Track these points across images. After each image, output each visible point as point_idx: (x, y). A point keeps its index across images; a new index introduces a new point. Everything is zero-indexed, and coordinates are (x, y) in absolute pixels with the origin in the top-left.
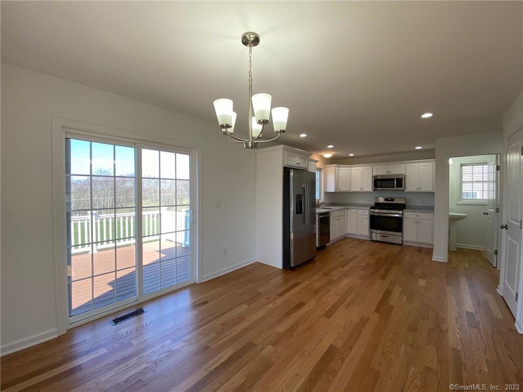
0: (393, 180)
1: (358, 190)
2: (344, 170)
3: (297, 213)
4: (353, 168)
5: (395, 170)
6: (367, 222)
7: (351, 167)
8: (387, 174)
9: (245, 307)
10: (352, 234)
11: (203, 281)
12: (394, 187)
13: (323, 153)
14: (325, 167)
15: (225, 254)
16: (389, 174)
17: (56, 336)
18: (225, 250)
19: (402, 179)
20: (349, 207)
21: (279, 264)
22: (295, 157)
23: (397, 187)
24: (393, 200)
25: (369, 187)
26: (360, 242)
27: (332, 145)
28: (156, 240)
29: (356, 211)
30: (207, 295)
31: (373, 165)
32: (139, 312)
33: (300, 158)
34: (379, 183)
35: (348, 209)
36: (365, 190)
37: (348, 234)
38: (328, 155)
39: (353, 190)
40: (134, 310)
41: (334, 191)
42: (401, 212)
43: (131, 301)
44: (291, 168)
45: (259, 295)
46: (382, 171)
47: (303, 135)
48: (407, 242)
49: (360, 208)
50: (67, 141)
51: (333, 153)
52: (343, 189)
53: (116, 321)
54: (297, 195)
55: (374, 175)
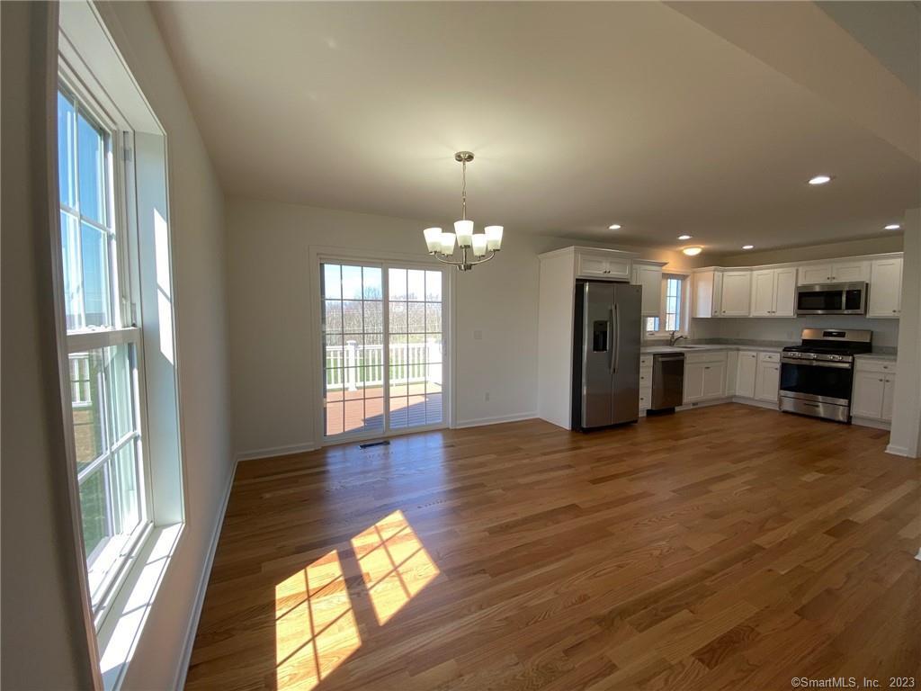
0: (839, 294)
1: (764, 313)
2: (735, 278)
3: (595, 349)
4: (755, 273)
5: (846, 273)
6: (775, 377)
7: (752, 270)
8: (828, 282)
9: (494, 456)
10: (744, 398)
11: (458, 427)
12: (840, 308)
13: (682, 248)
14: (694, 272)
15: (487, 399)
16: (834, 281)
17: (313, 449)
18: (487, 395)
19: (860, 291)
20: (741, 347)
21: (565, 422)
22: (601, 262)
23: (847, 308)
24: (842, 334)
25: (788, 308)
26: (754, 410)
27: (687, 235)
28: (421, 383)
29: (754, 354)
30: (456, 440)
31: (800, 265)
32: (387, 443)
33: (611, 262)
34: (807, 300)
35: (738, 350)
36: (779, 314)
37: (735, 396)
38: (693, 251)
39: (754, 314)
40: (381, 441)
41: (710, 317)
42: (850, 359)
43: (378, 433)
44: (586, 281)
45: (518, 449)
46: (818, 276)
47: (615, 227)
48: (863, 419)
49: (762, 349)
50: (322, 266)
51: (702, 246)
52: (730, 312)
53: (364, 447)
54: (595, 322)
55: (799, 285)
